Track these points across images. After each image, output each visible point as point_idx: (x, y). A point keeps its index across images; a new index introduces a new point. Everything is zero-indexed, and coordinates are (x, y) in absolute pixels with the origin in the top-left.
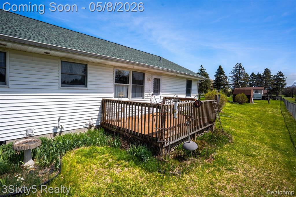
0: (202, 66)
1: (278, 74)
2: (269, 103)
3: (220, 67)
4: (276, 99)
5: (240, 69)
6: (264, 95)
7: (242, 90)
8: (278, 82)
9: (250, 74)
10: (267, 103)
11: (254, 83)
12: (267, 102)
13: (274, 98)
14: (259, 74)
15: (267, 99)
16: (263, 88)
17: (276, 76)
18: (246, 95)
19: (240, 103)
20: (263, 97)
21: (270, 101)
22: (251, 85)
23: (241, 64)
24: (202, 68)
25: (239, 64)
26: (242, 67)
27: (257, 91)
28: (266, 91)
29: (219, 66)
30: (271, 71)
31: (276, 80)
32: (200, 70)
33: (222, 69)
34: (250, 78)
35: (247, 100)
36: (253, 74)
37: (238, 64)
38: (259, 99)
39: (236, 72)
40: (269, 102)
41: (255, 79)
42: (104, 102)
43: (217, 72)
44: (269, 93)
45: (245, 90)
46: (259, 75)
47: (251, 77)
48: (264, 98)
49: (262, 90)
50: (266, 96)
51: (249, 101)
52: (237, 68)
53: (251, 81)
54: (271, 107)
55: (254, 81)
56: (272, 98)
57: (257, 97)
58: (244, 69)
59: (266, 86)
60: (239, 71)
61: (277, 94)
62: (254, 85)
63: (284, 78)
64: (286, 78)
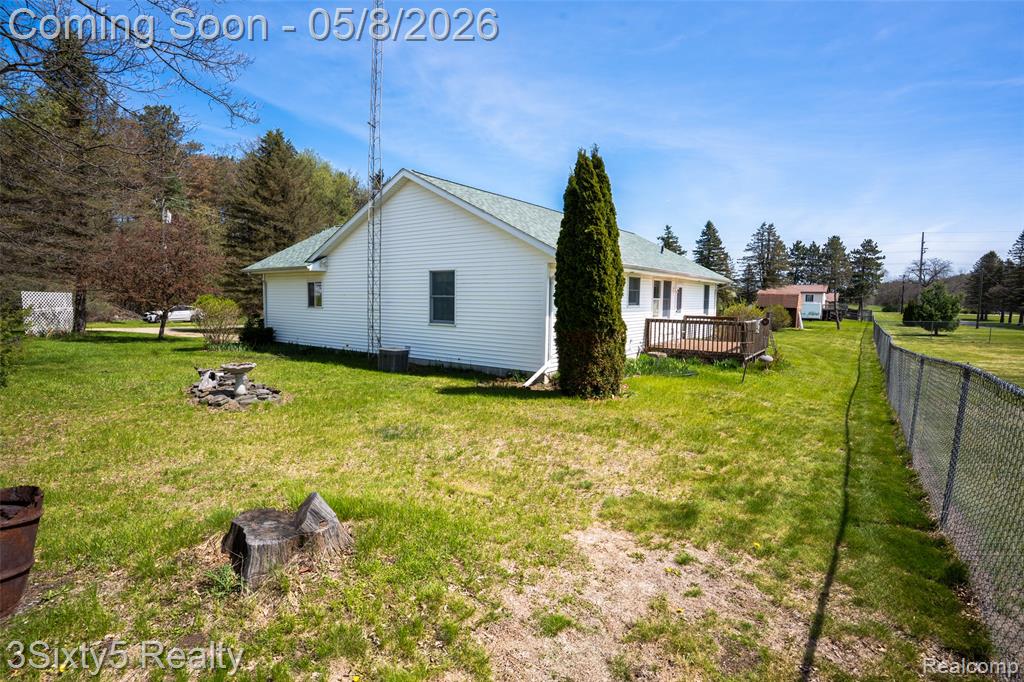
0: (668, 228)
1: (863, 246)
2: (838, 328)
3: (709, 225)
4: (856, 319)
5: (769, 239)
6: (828, 308)
7: (777, 295)
8: (863, 268)
9: (789, 245)
10: (833, 328)
11: (802, 272)
12: (833, 324)
13: (854, 315)
14: (815, 246)
15: (834, 318)
16: (826, 288)
17: (857, 252)
18: (788, 309)
20: (824, 312)
21: (840, 323)
22: (795, 278)
23: (772, 225)
24: (669, 233)
25: (767, 227)
26: (774, 233)
27: (810, 298)
28: (831, 297)
29: (706, 223)
31: (858, 262)
32: (663, 239)
33: (715, 231)
34: (790, 257)
35: (788, 321)
36: (797, 247)
37: (764, 225)
38: (814, 317)
39: (759, 246)
40: (838, 324)
41: (803, 259)
42: (648, 322)
43: (701, 241)
44: (841, 300)
45: (782, 296)
46: (814, 248)
47: (792, 254)
48: (827, 315)
49: (822, 293)
50: (832, 308)
51: (793, 324)
52: (762, 235)
53: (792, 265)
54: (842, 336)
55: (801, 265)
56: (848, 315)
57: (810, 314)
59: (831, 282)
60: (768, 245)
61: (860, 302)
62: (801, 277)
63: (878, 258)
64: (884, 257)
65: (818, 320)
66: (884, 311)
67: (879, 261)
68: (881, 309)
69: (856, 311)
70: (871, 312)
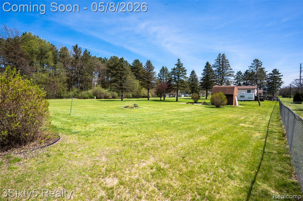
1: (273, 72)
2: (259, 105)
5: (223, 61)
8: (274, 80)
10: (257, 105)
12: (257, 103)
13: (270, 99)
16: (257, 87)
17: (271, 74)
18: (226, 95)
19: (218, 106)
20: (255, 97)
23: (224, 54)
24: (179, 62)
25: (222, 55)
26: (225, 59)
27: (249, 91)
30: (262, 63)
31: (271, 78)
35: (226, 102)
37: (220, 54)
38: (251, 99)
39: (218, 65)
40: (259, 103)
43: (205, 70)
48: (256, 99)
49: (255, 89)
50: (259, 96)
52: (220, 60)
56: (268, 99)
57: (248, 98)
58: (228, 61)
60: (222, 65)
61: (273, 94)
62: (248, 84)
63: (280, 76)
64: (282, 76)
65: (252, 101)
66: (283, 97)
67: (280, 77)
68: (281, 96)
69: (271, 97)
70: (278, 97)
